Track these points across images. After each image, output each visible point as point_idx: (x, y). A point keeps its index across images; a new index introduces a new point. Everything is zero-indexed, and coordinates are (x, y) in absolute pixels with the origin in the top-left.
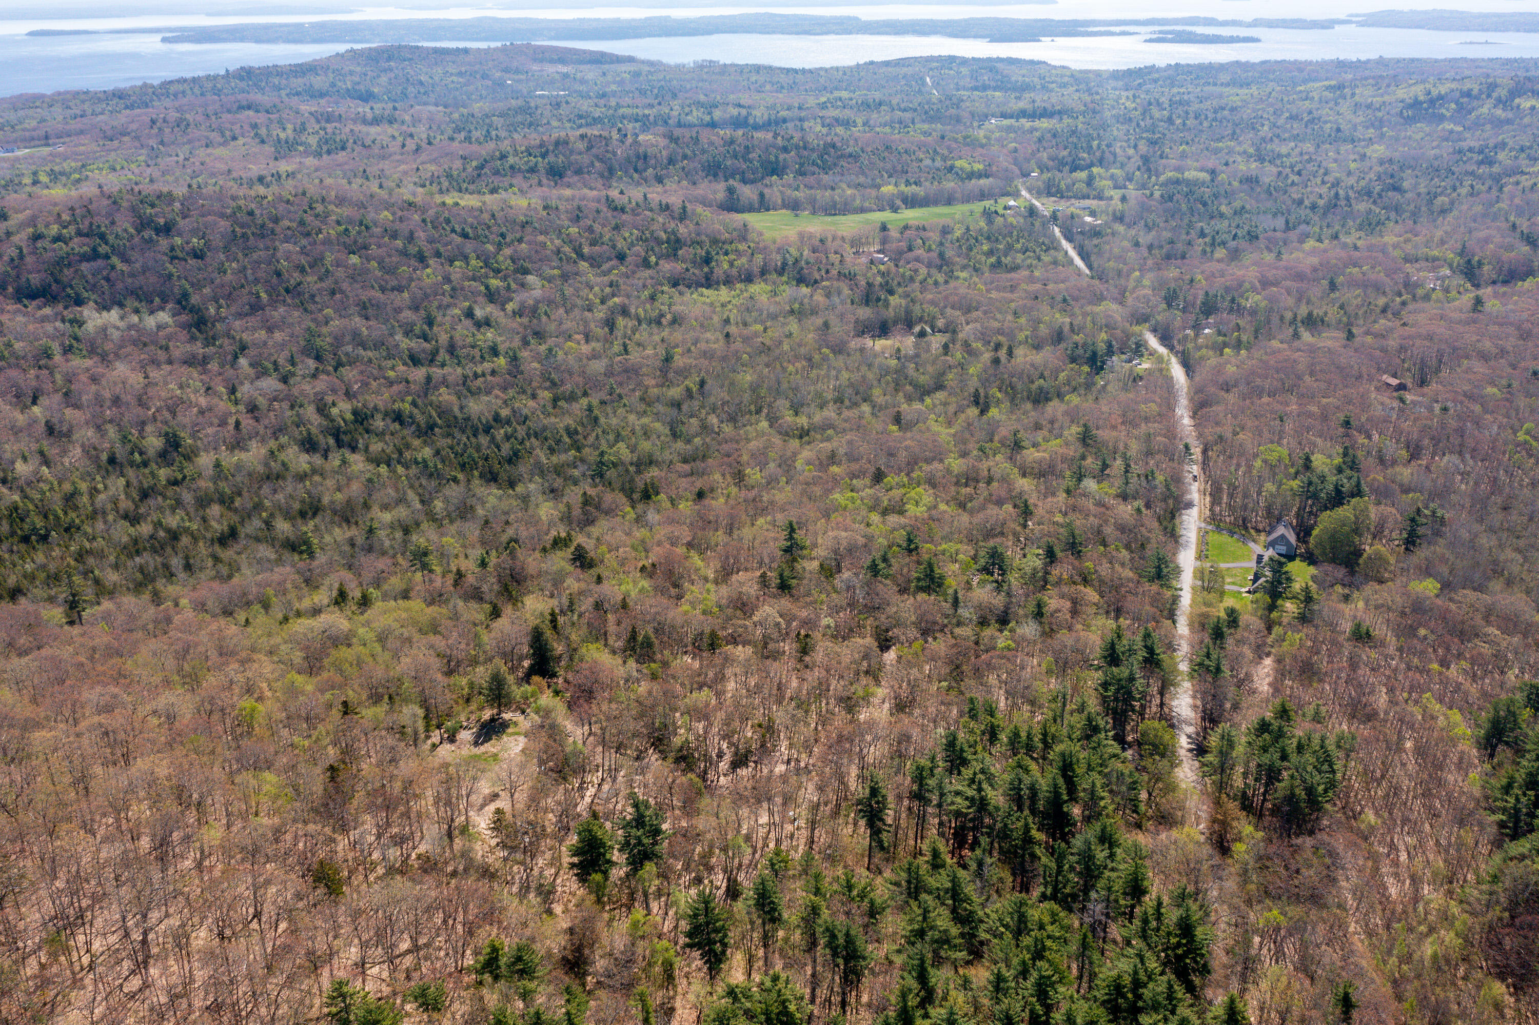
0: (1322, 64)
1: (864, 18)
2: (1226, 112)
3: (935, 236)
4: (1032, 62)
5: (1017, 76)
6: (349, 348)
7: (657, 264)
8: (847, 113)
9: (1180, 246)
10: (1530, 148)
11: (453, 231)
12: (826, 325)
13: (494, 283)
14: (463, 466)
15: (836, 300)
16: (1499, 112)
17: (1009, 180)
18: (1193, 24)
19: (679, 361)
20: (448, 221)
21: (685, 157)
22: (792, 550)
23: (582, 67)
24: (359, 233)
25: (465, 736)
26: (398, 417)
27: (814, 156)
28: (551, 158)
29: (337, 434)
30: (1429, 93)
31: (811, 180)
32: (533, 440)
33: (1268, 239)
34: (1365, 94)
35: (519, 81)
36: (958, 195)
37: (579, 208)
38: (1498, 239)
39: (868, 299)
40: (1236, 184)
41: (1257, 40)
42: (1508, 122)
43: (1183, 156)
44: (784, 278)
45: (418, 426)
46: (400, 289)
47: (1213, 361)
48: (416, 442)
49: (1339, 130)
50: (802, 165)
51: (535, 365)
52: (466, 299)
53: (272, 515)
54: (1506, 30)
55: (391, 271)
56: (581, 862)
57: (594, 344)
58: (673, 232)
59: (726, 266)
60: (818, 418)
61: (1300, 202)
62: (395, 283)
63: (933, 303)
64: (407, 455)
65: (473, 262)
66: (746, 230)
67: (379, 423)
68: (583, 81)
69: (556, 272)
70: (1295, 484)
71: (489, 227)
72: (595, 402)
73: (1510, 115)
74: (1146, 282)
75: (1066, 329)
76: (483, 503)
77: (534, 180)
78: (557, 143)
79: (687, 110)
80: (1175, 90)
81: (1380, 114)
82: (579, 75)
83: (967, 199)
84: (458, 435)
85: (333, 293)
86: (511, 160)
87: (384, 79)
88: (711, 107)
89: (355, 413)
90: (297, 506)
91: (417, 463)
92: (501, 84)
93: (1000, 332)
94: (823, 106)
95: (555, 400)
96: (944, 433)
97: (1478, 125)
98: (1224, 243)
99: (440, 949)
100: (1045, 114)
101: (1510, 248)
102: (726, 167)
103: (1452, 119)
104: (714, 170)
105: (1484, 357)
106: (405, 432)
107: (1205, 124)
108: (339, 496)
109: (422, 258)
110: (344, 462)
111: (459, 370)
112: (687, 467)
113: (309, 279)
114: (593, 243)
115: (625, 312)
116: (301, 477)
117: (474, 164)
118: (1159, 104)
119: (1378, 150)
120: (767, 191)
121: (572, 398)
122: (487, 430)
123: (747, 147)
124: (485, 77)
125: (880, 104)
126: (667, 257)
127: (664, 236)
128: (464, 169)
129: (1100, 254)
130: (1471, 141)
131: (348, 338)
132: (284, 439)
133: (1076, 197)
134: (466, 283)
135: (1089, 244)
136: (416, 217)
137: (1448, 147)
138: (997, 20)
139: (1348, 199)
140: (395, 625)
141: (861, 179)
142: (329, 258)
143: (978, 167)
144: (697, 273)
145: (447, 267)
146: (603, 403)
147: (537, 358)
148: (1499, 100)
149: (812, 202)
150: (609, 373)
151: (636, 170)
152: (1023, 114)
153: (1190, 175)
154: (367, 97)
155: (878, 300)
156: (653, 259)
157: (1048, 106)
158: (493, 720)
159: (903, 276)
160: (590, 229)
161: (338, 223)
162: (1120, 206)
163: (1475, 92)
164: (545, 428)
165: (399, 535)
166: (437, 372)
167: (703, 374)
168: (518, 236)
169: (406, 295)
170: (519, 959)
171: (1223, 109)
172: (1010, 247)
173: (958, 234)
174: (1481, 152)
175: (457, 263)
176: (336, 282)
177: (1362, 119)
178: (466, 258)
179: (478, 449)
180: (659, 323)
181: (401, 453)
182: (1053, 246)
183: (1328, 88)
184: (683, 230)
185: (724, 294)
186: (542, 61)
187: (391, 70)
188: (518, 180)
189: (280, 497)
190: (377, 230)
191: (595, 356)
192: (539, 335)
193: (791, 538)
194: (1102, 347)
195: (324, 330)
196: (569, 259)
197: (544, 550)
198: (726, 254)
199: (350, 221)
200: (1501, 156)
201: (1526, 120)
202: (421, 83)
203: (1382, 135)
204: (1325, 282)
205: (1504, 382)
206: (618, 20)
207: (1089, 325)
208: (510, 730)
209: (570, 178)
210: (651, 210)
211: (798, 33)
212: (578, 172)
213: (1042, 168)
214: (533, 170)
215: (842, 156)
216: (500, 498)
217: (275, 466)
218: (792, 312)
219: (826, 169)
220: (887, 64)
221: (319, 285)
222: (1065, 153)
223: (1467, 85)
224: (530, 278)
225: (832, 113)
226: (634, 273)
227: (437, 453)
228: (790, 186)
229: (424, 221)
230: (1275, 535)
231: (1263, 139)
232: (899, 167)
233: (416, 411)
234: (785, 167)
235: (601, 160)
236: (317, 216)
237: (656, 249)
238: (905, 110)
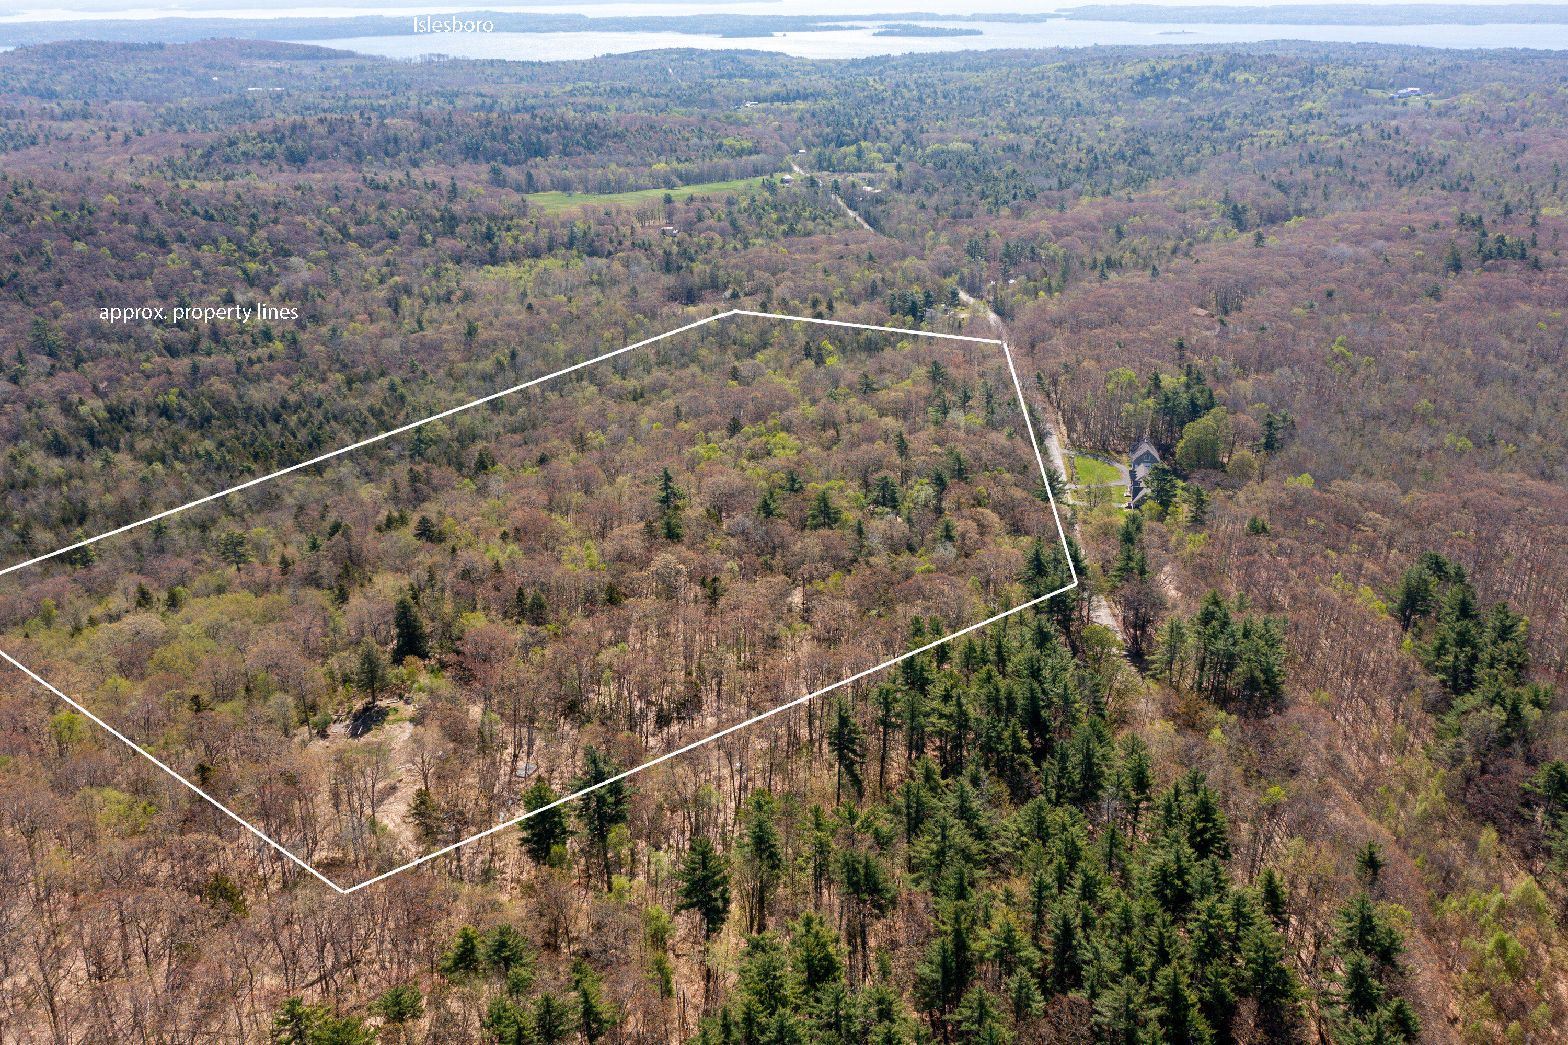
0: (1046, 51)
1: (590, 16)
2: (971, 93)
3: (722, 209)
4: (770, 54)
5: (759, 65)
6: (90, 342)
7: (434, 241)
8: (597, 100)
9: (965, 207)
10: (1252, 115)
11: (195, 213)
12: (634, 290)
13: (252, 266)
14: (256, 457)
15: (635, 269)
16: (1217, 85)
17: (780, 155)
18: (916, 19)
19: (483, 334)
20: (187, 204)
21: (439, 139)
22: (668, 500)
23: (296, 62)
24: (82, 218)
25: (337, 729)
26: (165, 411)
27: (578, 136)
28: (289, 142)
29: (91, 435)
30: (1154, 70)
31: (578, 160)
32: (333, 423)
33: (1046, 197)
34: (1096, 72)
35: (226, 77)
36: (732, 171)
37: (336, 188)
38: (1253, 188)
39: (668, 266)
40: (1000, 152)
41: (978, 33)
42: (1228, 94)
43: (942, 129)
44: (575, 252)
45: (191, 418)
46: (141, 277)
47: (1030, 303)
48: (193, 436)
49: (1079, 105)
50: (566, 146)
51: (318, 347)
52: (221, 284)
53: (27, 526)
54: (1198, 21)
55: (128, 257)
56: (533, 835)
57: (382, 323)
58: (447, 210)
59: (510, 242)
60: (648, 380)
61: (1065, 166)
62: (133, 271)
63: (737, 266)
64: (185, 449)
65: (225, 246)
66: (525, 206)
67: (141, 419)
68: (299, 77)
69: (322, 253)
70: (1150, 402)
71: (236, 209)
72: (397, 381)
73: (1228, 88)
74: (943, 239)
75: (879, 283)
76: (291, 492)
77: (273, 165)
78: (293, 128)
79: (426, 99)
80: (916, 75)
81: (1113, 90)
82: (294, 71)
83: (741, 176)
84: (242, 425)
85: (59, 284)
86: (242, 146)
87: (66, 77)
88: (451, 97)
89: (109, 410)
90: (55, 514)
91: (198, 456)
92: (208, 81)
93: (814, 289)
94: (572, 94)
95: (349, 382)
96: (789, 385)
97: (1200, 97)
98: (1006, 203)
99: (372, 962)
100: (798, 96)
101: (1267, 195)
102: (485, 149)
103: (1177, 92)
104: (472, 152)
105: (1281, 284)
106: (175, 427)
107: (955, 103)
108: (109, 498)
109: (162, 243)
110: (107, 462)
111: (230, 358)
112: (518, 437)
113: (27, 269)
114: (359, 223)
115: (408, 291)
116: (57, 483)
117: (199, 152)
118: (906, 86)
119: (1119, 121)
120: (534, 172)
121: (367, 378)
122: (277, 418)
123: (505, 129)
124: (187, 73)
125: (630, 91)
126: (444, 234)
127: (437, 214)
128: (188, 158)
129: (889, 217)
130: (1198, 111)
131: (85, 332)
132: (24, 444)
133: (848, 170)
134: (220, 268)
135: (877, 210)
136: (147, 199)
137: (1179, 118)
138: (726, 16)
139: (1105, 162)
140: (225, 619)
141: (630, 158)
142: (49, 246)
143: (747, 144)
144: (480, 249)
145: (194, 251)
146: (405, 381)
147: (319, 339)
148: (1216, 75)
149: (584, 181)
150: (405, 350)
151: (387, 154)
152: (777, 97)
153: (956, 146)
154: (51, 95)
155: (679, 268)
156: (429, 238)
157: (801, 90)
158: (367, 709)
159: (699, 245)
160: (353, 209)
161: (54, 208)
162: (895, 175)
163: (1194, 68)
164: (344, 411)
165: (194, 533)
166: (204, 362)
167: (512, 345)
168: (272, 216)
169: (149, 282)
170: (502, 945)
171: (967, 89)
172: (798, 216)
173: (744, 204)
174: (1210, 120)
175: (205, 247)
176: (62, 272)
177: (1097, 95)
178: (215, 242)
179: (269, 436)
180: (448, 300)
181: (176, 449)
182: (838, 214)
183: (1062, 68)
184: (457, 208)
185: (512, 270)
186: (250, 56)
187: (73, 68)
188: (254, 166)
189: (32, 506)
190: (103, 215)
191: (384, 335)
192: (316, 318)
193: (666, 487)
194: (920, 297)
195: (56, 324)
196: (335, 240)
197: (379, 529)
198: (508, 229)
199: (68, 206)
200: (1229, 123)
201: (1243, 92)
202: (112, 81)
203: (1119, 109)
204: (1112, 231)
205: (1307, 303)
206: (326, 19)
207: (899, 280)
208: (390, 718)
209: (312, 163)
210: (417, 188)
211: (524, 31)
212: (322, 157)
213: (809, 145)
214: (270, 156)
215: (606, 136)
216: (308, 484)
217: (20, 474)
218: (592, 282)
219: (591, 148)
220: (625, 56)
221: (40, 276)
222: (829, 130)
223: (1186, 63)
224: (295, 260)
225: (581, 100)
226: (410, 251)
227: (221, 444)
228: (557, 166)
229: (158, 203)
230: (1139, 453)
231: (1012, 115)
232: (667, 147)
233: (185, 404)
234: (548, 149)
235: (346, 144)
236: (25, 201)
237: (431, 227)
238: (657, 96)
